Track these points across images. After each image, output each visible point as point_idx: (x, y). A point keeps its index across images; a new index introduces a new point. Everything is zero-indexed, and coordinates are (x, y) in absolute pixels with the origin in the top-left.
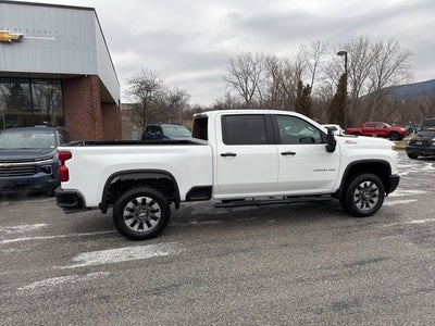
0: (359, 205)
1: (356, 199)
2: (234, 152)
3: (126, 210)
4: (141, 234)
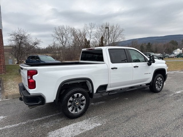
0: (157, 88)
1: (156, 85)
2: (116, 67)
3: (69, 102)
4: (77, 114)
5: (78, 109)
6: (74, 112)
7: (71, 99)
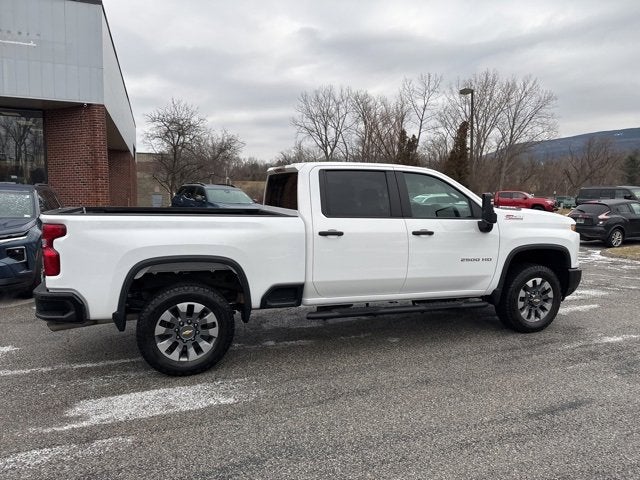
0: (524, 314)
1: (521, 304)
2: (339, 230)
3: (160, 324)
4: (185, 365)
5: (192, 351)
6: (175, 356)
7: (167, 316)
